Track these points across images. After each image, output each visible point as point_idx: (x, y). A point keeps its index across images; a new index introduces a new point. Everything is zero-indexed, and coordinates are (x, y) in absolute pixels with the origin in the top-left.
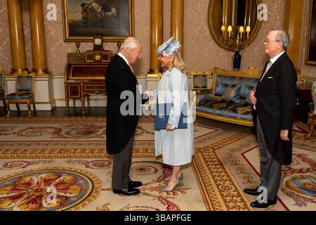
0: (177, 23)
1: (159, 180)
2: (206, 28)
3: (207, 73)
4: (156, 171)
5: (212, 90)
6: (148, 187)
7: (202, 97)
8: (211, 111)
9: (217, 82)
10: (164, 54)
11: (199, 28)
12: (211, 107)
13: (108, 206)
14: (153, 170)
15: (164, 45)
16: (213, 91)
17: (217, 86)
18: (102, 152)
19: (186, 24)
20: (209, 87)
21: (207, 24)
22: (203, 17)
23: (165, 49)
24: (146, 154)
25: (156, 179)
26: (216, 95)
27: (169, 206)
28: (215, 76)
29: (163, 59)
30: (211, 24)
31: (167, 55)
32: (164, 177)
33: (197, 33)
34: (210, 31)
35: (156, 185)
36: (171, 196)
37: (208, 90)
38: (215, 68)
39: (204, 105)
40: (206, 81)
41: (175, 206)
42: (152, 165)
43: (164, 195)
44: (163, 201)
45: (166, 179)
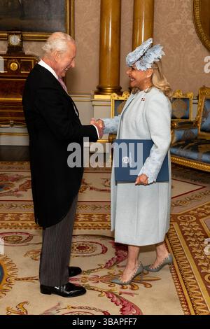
0: (143, 13)
1: (109, 265)
2: (190, 23)
3: (190, 95)
4: (105, 250)
5: (197, 122)
6: (91, 276)
7: (181, 133)
8: (194, 155)
9: (205, 109)
10: (138, 67)
11: (178, 22)
12: (195, 149)
13: (25, 306)
14: (99, 249)
15: (139, 52)
16: (199, 125)
17: (205, 116)
18: (18, 219)
19: (157, 15)
20: (192, 118)
21: (191, 17)
22: (185, 5)
23: (139, 59)
24: (89, 224)
25: (104, 263)
26: (203, 130)
27: (124, 307)
28: (202, 100)
29: (134, 74)
30: (198, 17)
31: (143, 69)
32: (118, 261)
33: (176, 32)
34: (197, 28)
35: (104, 272)
36: (128, 290)
37: (192, 123)
38: (203, 88)
39: (183, 146)
40: (187, 108)
41: (133, 306)
42: (98, 240)
43: (117, 289)
44: (115, 299)
45: (121, 264)
